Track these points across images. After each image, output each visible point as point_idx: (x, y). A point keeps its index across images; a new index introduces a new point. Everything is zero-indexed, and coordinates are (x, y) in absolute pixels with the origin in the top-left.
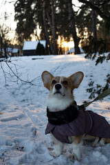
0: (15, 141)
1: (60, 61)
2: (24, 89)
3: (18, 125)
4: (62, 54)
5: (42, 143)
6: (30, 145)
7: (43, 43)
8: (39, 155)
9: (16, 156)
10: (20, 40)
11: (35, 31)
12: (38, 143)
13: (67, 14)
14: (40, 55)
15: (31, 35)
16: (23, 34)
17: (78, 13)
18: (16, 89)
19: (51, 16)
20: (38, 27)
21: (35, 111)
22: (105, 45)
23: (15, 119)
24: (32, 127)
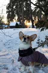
0: (4, 65)
1: (25, 31)
2: (10, 43)
3: (5, 58)
4: (26, 28)
5: (16, 66)
6: (10, 67)
7: (19, 23)
8: (14, 72)
9: (4, 72)
10: (9, 21)
11: (15, 18)
12: (14, 66)
13: (29, 11)
14: (17, 28)
15: (13, 20)
16: (10, 19)
17: (34, 11)
18: (6, 42)
19: (22, 12)
20: (16, 16)
21: (14, 52)
22: (45, 23)
23: (5, 55)
24: (12, 59)
